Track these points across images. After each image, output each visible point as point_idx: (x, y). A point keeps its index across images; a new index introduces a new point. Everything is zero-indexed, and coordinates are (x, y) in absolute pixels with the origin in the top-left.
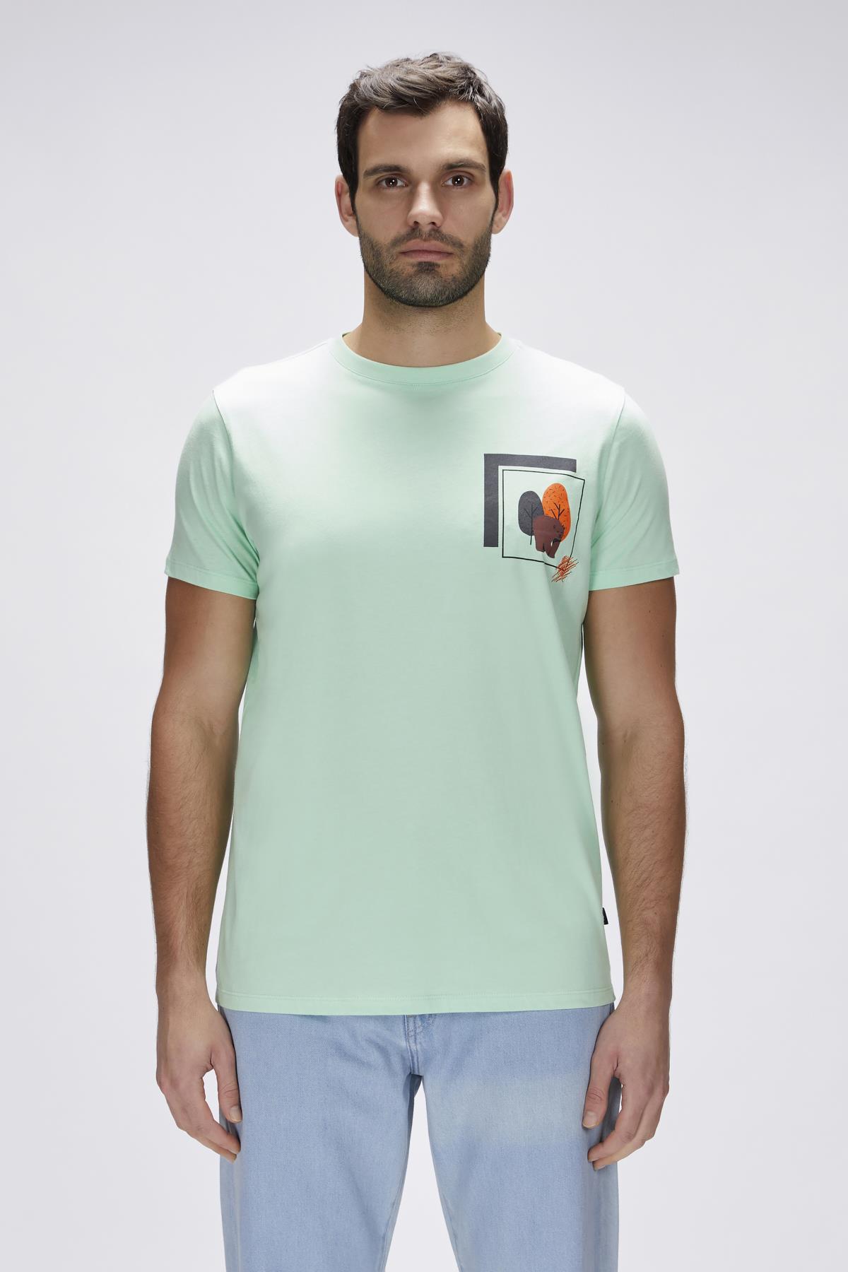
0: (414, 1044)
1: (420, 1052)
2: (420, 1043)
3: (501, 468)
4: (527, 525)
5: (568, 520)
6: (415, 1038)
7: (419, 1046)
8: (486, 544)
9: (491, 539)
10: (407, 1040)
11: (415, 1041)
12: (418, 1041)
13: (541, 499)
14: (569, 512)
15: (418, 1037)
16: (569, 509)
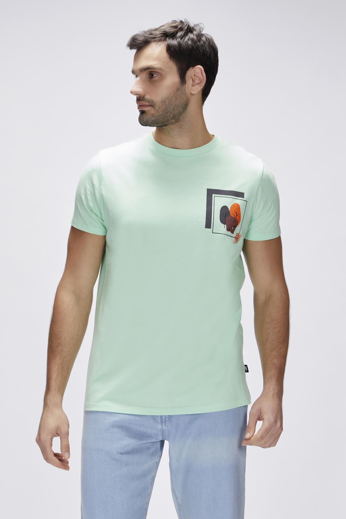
0: (164, 426)
1: (166, 431)
2: (167, 426)
3: (213, 195)
4: (223, 220)
5: (240, 218)
6: (165, 423)
7: (166, 427)
8: (206, 227)
9: (208, 225)
10: (162, 424)
11: (165, 424)
12: (166, 425)
13: (229, 209)
14: (240, 215)
15: (166, 422)
16: (240, 213)
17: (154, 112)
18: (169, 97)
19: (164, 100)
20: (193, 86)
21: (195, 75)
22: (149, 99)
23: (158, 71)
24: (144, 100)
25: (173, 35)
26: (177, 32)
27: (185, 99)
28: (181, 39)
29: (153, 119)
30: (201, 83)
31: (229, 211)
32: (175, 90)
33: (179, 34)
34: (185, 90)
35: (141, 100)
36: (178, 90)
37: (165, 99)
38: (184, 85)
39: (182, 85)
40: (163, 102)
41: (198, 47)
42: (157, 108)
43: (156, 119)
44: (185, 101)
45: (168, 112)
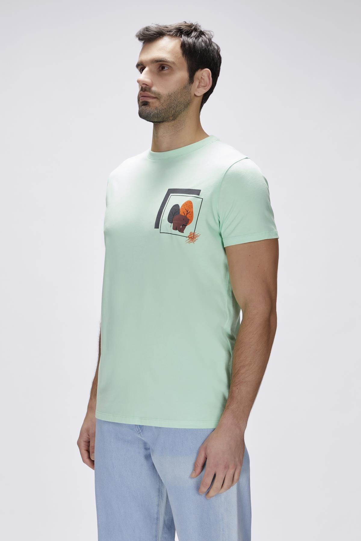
3: (171, 194)
5: (192, 216)
8: (155, 228)
13: (180, 207)
14: (193, 213)
17: (158, 105)
18: (176, 92)
19: (170, 94)
20: (198, 87)
21: (202, 77)
22: (156, 90)
23: (170, 65)
24: (150, 91)
25: (188, 34)
26: (192, 32)
27: (189, 98)
28: (196, 38)
29: (156, 111)
30: (206, 86)
31: (179, 209)
32: (183, 88)
33: (194, 34)
34: (191, 89)
35: (147, 91)
36: (185, 87)
37: (172, 94)
38: (191, 85)
39: (189, 83)
40: (170, 96)
41: (209, 50)
42: (162, 101)
43: (159, 113)
44: (189, 100)
45: (171, 107)
